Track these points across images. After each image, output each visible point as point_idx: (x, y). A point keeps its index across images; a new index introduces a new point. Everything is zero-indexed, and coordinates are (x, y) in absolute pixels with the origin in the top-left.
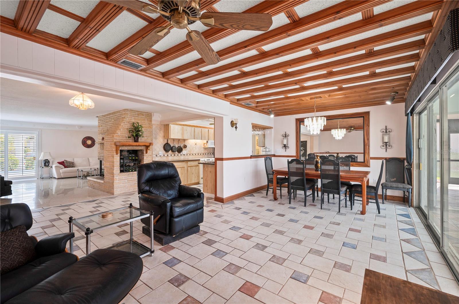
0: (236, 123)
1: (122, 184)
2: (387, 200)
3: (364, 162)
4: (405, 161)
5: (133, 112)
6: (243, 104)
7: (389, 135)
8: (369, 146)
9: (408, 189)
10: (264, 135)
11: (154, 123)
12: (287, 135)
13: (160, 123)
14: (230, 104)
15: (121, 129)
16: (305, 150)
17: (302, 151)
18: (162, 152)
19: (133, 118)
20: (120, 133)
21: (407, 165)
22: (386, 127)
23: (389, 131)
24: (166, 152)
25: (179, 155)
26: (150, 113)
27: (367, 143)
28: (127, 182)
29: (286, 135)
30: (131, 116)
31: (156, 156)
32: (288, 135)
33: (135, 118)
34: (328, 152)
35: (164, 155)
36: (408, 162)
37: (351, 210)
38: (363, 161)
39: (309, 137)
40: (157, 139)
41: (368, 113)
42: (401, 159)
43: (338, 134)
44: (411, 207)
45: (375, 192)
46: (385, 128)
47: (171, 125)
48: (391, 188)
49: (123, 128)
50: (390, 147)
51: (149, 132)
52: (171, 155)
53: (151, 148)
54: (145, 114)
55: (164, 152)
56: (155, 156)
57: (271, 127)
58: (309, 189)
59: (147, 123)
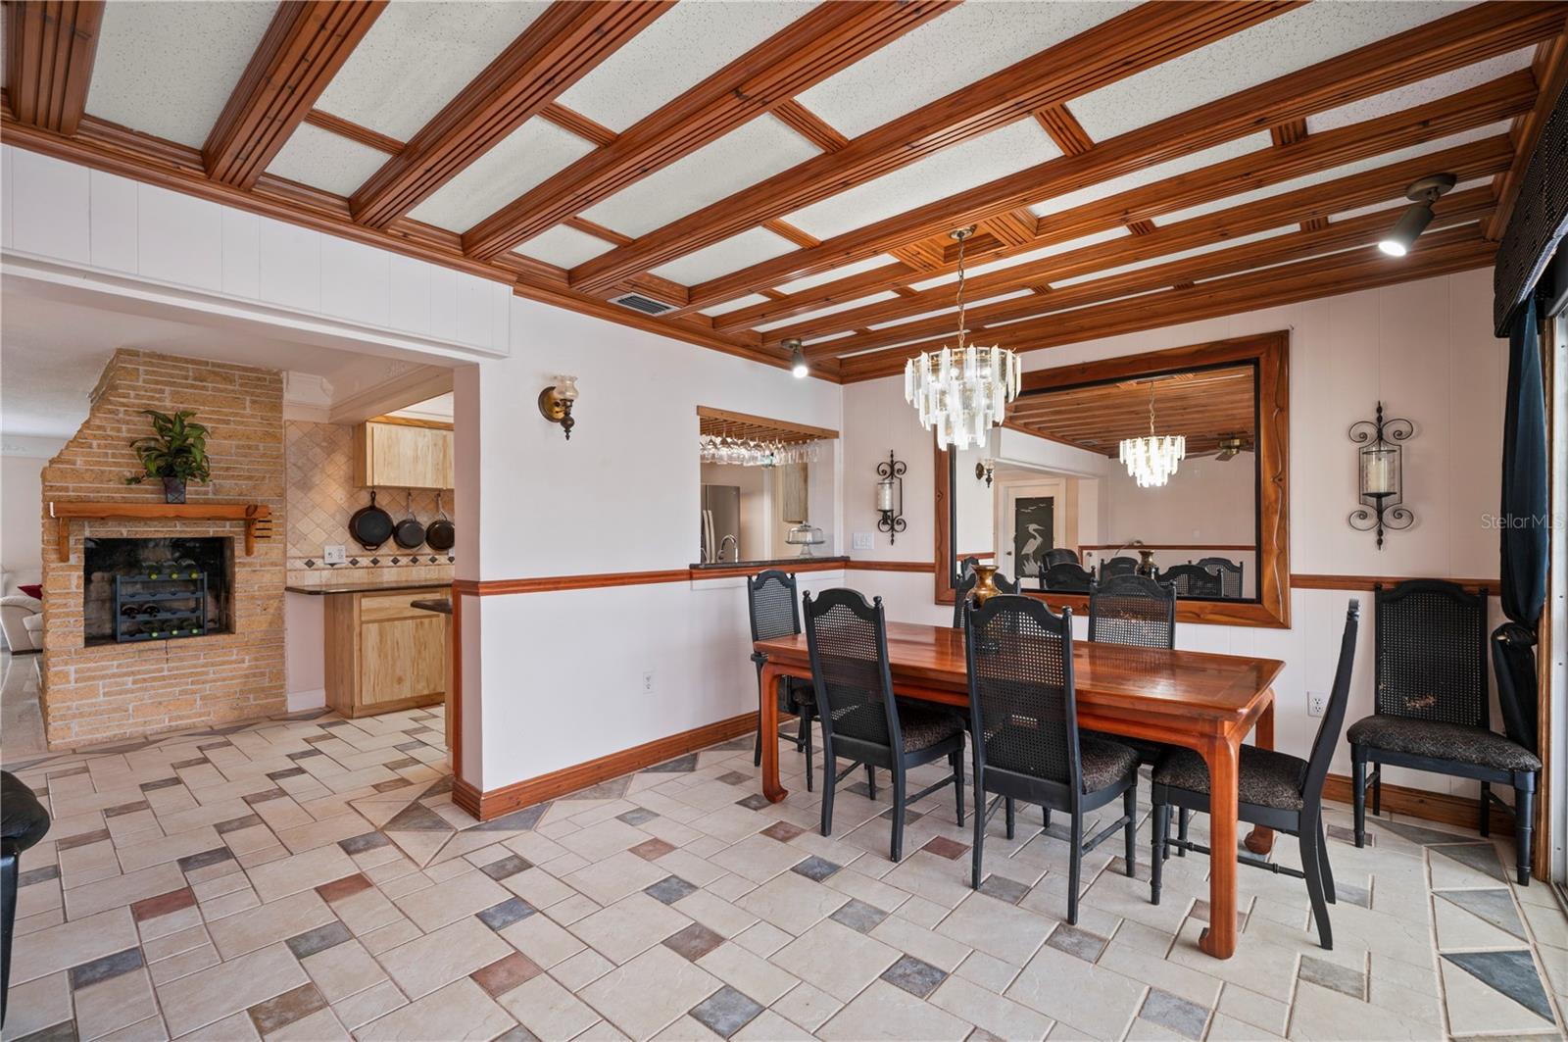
0: (565, 400)
1: (101, 698)
2: (1384, 816)
3: (1259, 599)
4: (1495, 601)
5: (167, 366)
6: (614, 301)
7: (1397, 453)
8: (1284, 516)
9: (1512, 770)
10: (805, 468)
11: (291, 418)
12: (896, 467)
13: (330, 418)
14: (516, 292)
15: (95, 443)
16: (1048, 534)
17: (1032, 540)
18: (339, 547)
19: (167, 394)
20: (87, 462)
21: (1503, 629)
22: (1379, 410)
23: (1399, 435)
24: (364, 546)
25: (442, 559)
26: (269, 372)
27: (1273, 497)
28: (130, 686)
29: (892, 465)
30: (157, 382)
31: (310, 564)
32: (903, 468)
33: (178, 392)
34: (1138, 542)
35: (354, 562)
36: (1509, 608)
37: (1155, 900)
38: (1254, 596)
39: (1064, 481)
40: (310, 489)
41: (1278, 342)
42: (1466, 589)
43: (1148, 460)
44: (1531, 881)
45: (1301, 805)
46: (1373, 417)
47: (375, 425)
48: (1407, 758)
49: (105, 438)
50: (1404, 521)
51: (264, 455)
52: (395, 561)
53: (274, 530)
54: (241, 377)
55: (355, 548)
56: (300, 564)
57: (823, 430)
58: (928, 756)
59: (252, 416)
